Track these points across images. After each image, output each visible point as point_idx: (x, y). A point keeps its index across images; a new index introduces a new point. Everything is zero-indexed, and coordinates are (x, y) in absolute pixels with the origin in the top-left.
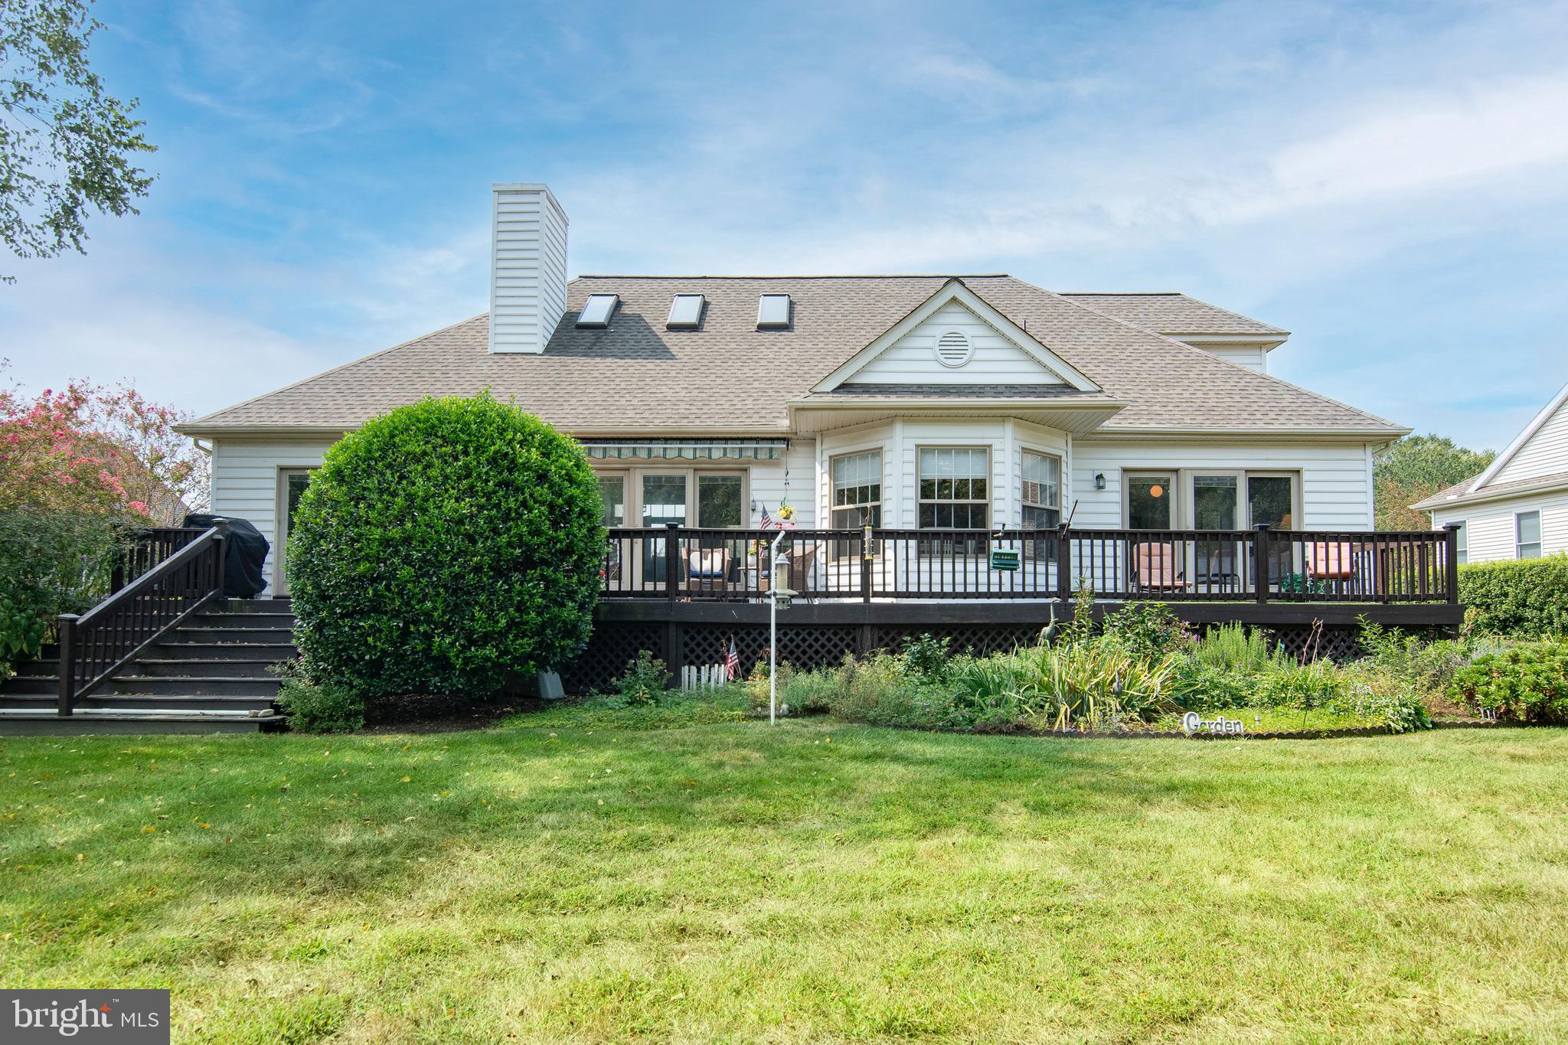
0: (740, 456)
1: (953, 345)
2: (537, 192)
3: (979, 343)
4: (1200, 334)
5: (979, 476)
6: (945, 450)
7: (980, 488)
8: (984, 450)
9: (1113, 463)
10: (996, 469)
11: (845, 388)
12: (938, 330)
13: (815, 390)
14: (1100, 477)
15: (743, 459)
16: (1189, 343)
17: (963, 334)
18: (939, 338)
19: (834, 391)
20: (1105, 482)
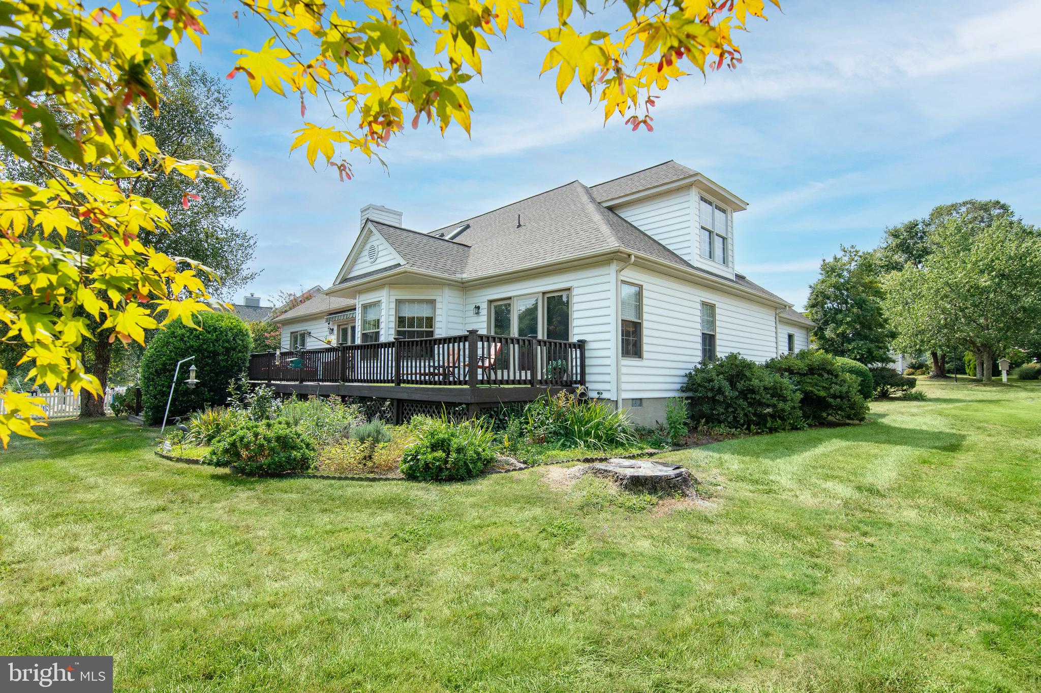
1: (372, 252)
2: (369, 209)
3: (379, 248)
5: (376, 318)
9: (482, 298)
12: (367, 247)
14: (477, 307)
17: (374, 246)
18: (368, 250)
20: (480, 310)
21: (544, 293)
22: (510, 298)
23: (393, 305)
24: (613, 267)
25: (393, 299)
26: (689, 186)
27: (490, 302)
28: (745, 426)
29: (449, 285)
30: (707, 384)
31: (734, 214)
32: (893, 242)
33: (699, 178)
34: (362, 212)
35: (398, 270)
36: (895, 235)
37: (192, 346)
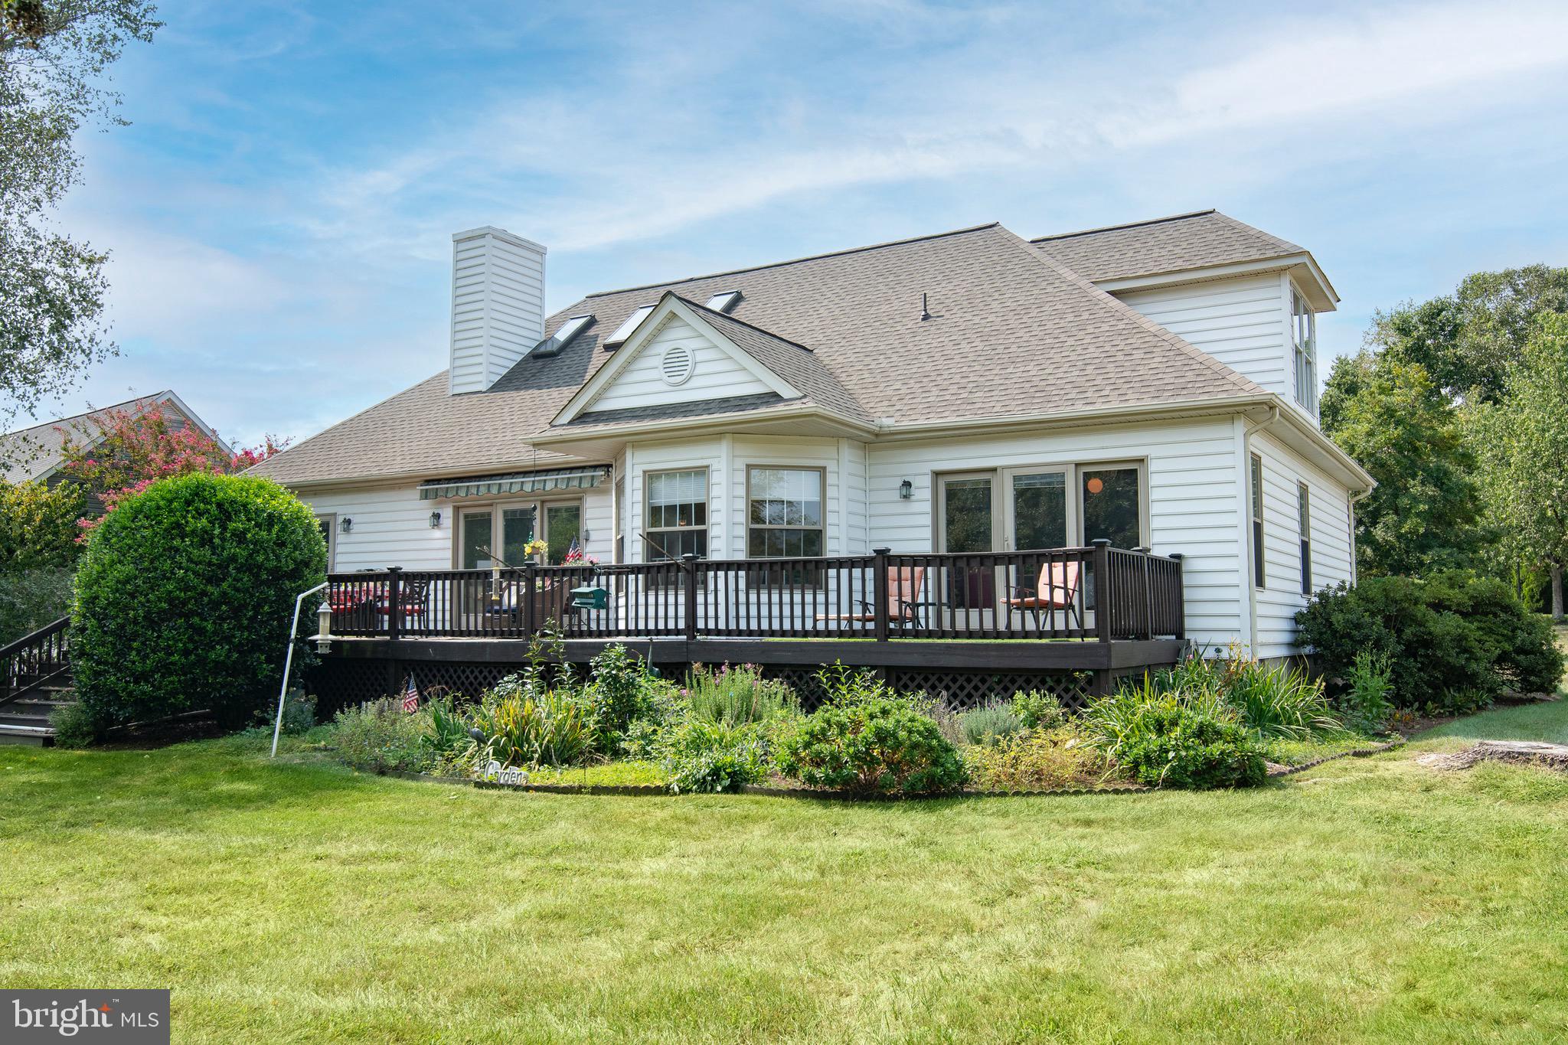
0: (567, 486)
1: (676, 362)
2: (483, 236)
3: (700, 356)
4: (1180, 271)
5: (700, 499)
6: (670, 473)
7: (699, 512)
8: (702, 472)
9: (922, 467)
10: (715, 491)
11: (583, 418)
12: (662, 348)
13: (554, 423)
14: (907, 484)
15: (570, 488)
16: (1113, 293)
17: (685, 349)
18: (663, 356)
19: (571, 423)
20: (913, 490)
21: (1078, 465)
22: (994, 470)
23: (741, 477)
24: (1240, 428)
25: (741, 464)
26: (1279, 272)
27: (937, 474)
28: (1416, 705)
29: (850, 438)
30: (1355, 632)
31: (1317, 315)
32: (1401, 344)
33: (1306, 260)
34: (457, 242)
35: (780, 409)
36: (1404, 330)
37: (233, 559)
